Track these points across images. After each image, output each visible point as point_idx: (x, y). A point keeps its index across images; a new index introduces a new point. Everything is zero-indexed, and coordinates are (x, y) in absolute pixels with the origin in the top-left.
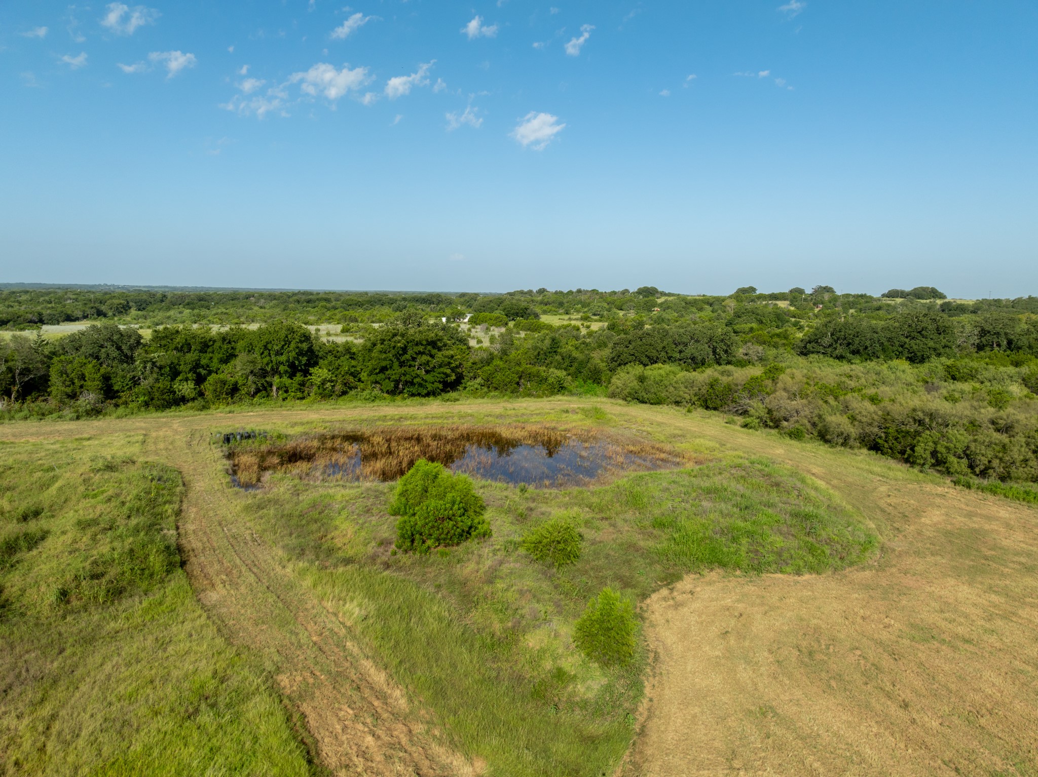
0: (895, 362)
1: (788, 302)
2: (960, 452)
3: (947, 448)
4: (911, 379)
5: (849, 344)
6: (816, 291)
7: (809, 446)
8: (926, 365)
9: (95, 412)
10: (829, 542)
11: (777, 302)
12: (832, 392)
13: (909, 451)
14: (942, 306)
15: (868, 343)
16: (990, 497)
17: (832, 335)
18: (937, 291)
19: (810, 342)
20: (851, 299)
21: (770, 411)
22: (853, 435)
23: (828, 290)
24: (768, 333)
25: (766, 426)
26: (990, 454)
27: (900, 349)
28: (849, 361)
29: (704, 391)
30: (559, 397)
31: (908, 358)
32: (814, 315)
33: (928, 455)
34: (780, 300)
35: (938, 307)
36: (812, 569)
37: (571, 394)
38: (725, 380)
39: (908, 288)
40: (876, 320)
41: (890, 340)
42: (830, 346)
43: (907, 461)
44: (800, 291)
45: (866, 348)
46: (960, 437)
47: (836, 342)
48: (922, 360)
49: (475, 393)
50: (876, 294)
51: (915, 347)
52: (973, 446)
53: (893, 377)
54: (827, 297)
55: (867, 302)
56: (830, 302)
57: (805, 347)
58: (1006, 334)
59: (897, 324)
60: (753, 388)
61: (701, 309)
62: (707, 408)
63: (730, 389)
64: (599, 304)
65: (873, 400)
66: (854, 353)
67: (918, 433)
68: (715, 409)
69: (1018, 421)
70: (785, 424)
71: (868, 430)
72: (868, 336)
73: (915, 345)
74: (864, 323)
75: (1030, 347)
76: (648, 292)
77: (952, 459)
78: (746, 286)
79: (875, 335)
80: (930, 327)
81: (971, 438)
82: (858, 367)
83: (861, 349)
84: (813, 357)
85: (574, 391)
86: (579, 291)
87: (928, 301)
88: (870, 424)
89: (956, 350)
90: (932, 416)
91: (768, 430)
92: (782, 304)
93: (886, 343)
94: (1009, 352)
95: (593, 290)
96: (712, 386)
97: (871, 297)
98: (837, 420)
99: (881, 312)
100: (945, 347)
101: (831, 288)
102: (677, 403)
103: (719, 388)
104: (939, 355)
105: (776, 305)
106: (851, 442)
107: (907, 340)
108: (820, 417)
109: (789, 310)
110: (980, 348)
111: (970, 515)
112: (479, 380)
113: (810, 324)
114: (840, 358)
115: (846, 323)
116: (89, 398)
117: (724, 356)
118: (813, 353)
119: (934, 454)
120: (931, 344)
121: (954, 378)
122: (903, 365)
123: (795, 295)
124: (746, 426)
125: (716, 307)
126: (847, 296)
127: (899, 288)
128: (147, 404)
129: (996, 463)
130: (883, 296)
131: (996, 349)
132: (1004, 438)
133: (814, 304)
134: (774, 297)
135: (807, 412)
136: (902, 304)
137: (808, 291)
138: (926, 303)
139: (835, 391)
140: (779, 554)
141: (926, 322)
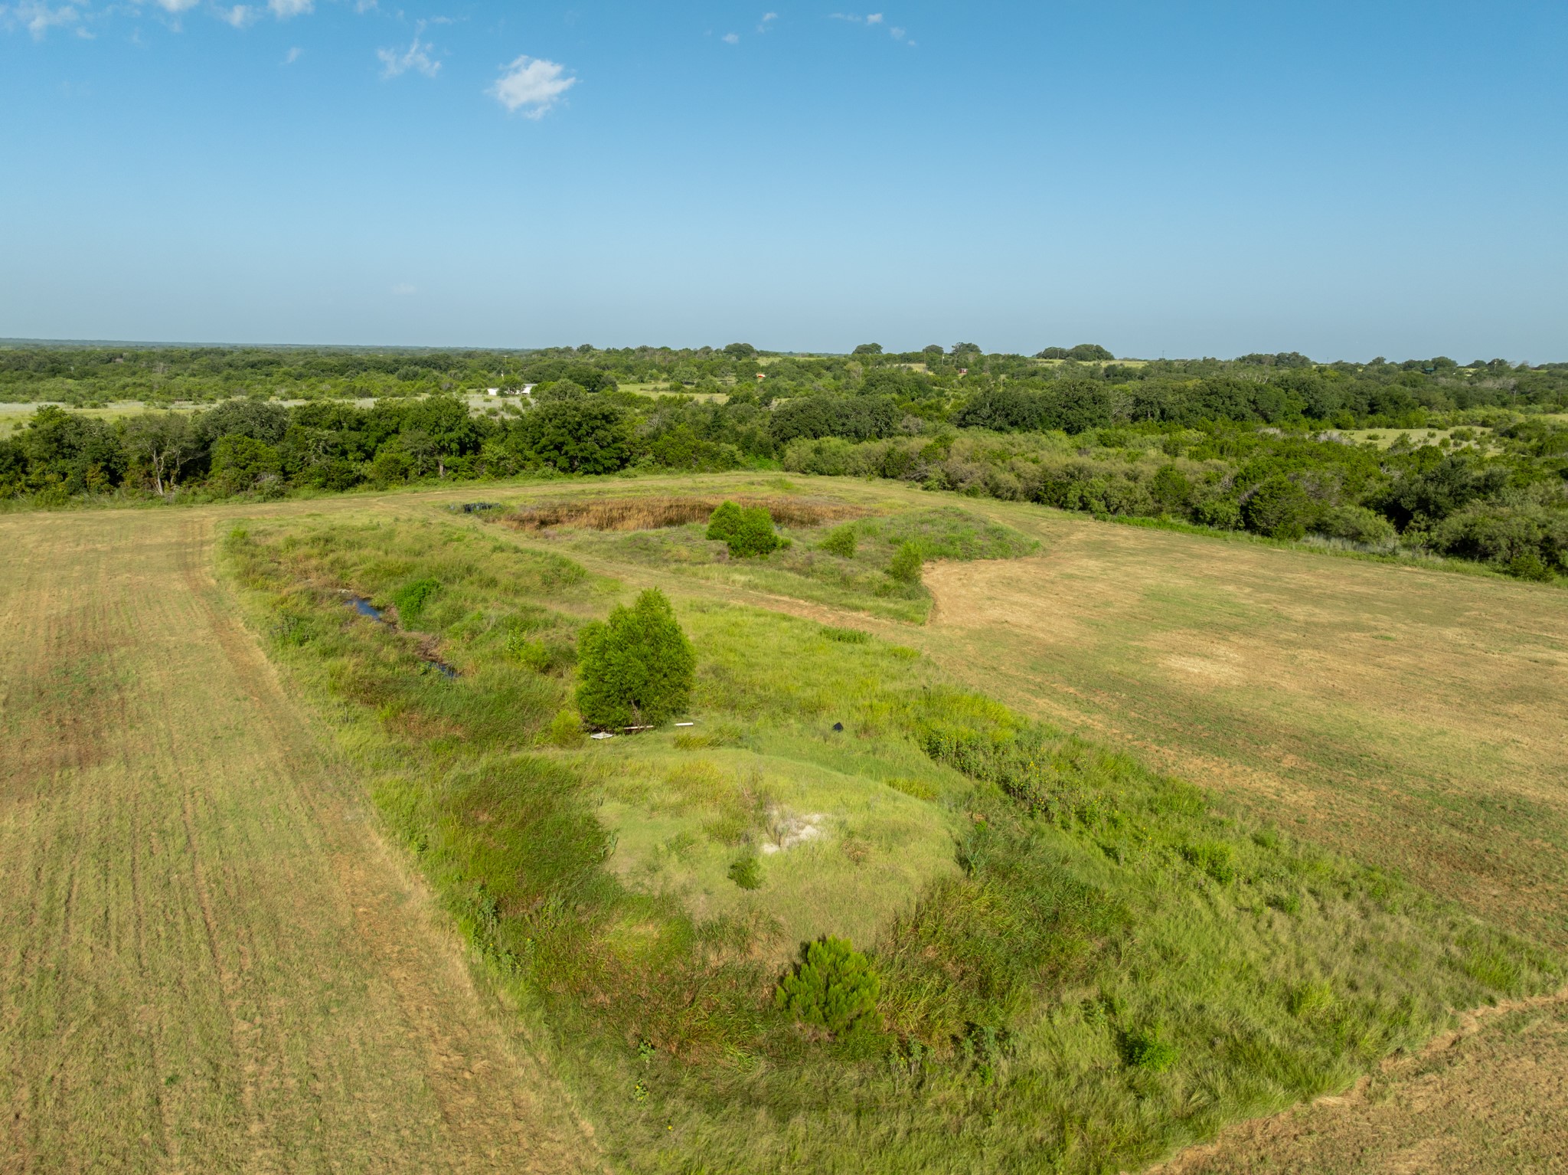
0: (1052, 433)
1: (924, 365)
2: (1100, 496)
3: (1091, 493)
4: (1066, 446)
5: (1007, 415)
6: (957, 351)
7: (984, 501)
8: (1082, 434)
9: (278, 495)
10: (1011, 542)
11: (912, 365)
12: (999, 456)
13: (1062, 498)
14: (1106, 370)
15: (1026, 414)
16: (1118, 525)
17: (991, 405)
18: (1102, 350)
19: (968, 413)
20: (1001, 361)
21: (947, 475)
22: (1020, 490)
23: (972, 348)
24: (919, 404)
25: (944, 488)
26: (1120, 495)
27: (1058, 420)
28: (1008, 433)
29: (881, 460)
30: (733, 472)
31: (1065, 429)
32: (959, 382)
33: (1076, 500)
34: (914, 362)
35: (1102, 371)
36: (1004, 557)
37: (747, 469)
38: (900, 449)
39: (1069, 346)
40: (1031, 388)
41: (1047, 410)
42: (989, 417)
43: (1061, 507)
44: (936, 350)
45: (1025, 419)
46: (1100, 484)
47: (995, 412)
48: (1079, 430)
49: (647, 469)
50: (1028, 353)
51: (1072, 418)
52: (1109, 490)
53: (1050, 444)
54: (971, 358)
55: (1020, 365)
56: (976, 365)
57: (964, 419)
58: (1159, 403)
59: (1054, 394)
60: (928, 455)
61: (819, 375)
62: (885, 476)
63: (907, 457)
64: (686, 369)
65: (1034, 461)
66: (1014, 424)
67: (1069, 484)
68: (893, 477)
69: (1142, 472)
70: (961, 485)
71: (1031, 484)
72: (1027, 406)
73: (1072, 415)
74: (1022, 392)
75: (1182, 417)
76: (741, 351)
77: (1094, 501)
78: (869, 343)
79: (1033, 406)
80: (1086, 396)
81: (1108, 484)
82: (1017, 436)
83: (1020, 420)
84: (973, 429)
85: (748, 465)
86: (644, 349)
87: (1091, 364)
88: (1032, 480)
89: (1111, 420)
90: (1080, 471)
91: (946, 492)
92: (918, 368)
93: (1043, 414)
94: (1161, 422)
95: (663, 348)
96: (889, 455)
97: (1024, 359)
98: (1007, 478)
99: (1037, 379)
100: (1101, 417)
101: (975, 346)
102: (856, 474)
103: (896, 456)
104: (1094, 425)
105: (910, 369)
106: (1018, 495)
107: (1064, 410)
108: (991, 477)
109: (928, 376)
110: (1135, 418)
111: (1103, 535)
112: (650, 456)
113: (957, 396)
114: (1000, 429)
115: (1004, 393)
116: (270, 480)
117: (885, 429)
118: (971, 425)
119: (1081, 499)
120: (1087, 414)
121: (1105, 445)
122: (1060, 434)
123: (932, 355)
124: (926, 489)
125: (838, 372)
126: (996, 356)
127: (1058, 346)
128: (324, 486)
129: (1124, 502)
130: (1039, 356)
131: (1150, 419)
132: (1132, 484)
133: (958, 367)
134: (906, 358)
135: (980, 474)
136: (1061, 368)
137: (948, 350)
138: (1089, 367)
139: (1001, 456)
140: (982, 549)
141: (1083, 392)
